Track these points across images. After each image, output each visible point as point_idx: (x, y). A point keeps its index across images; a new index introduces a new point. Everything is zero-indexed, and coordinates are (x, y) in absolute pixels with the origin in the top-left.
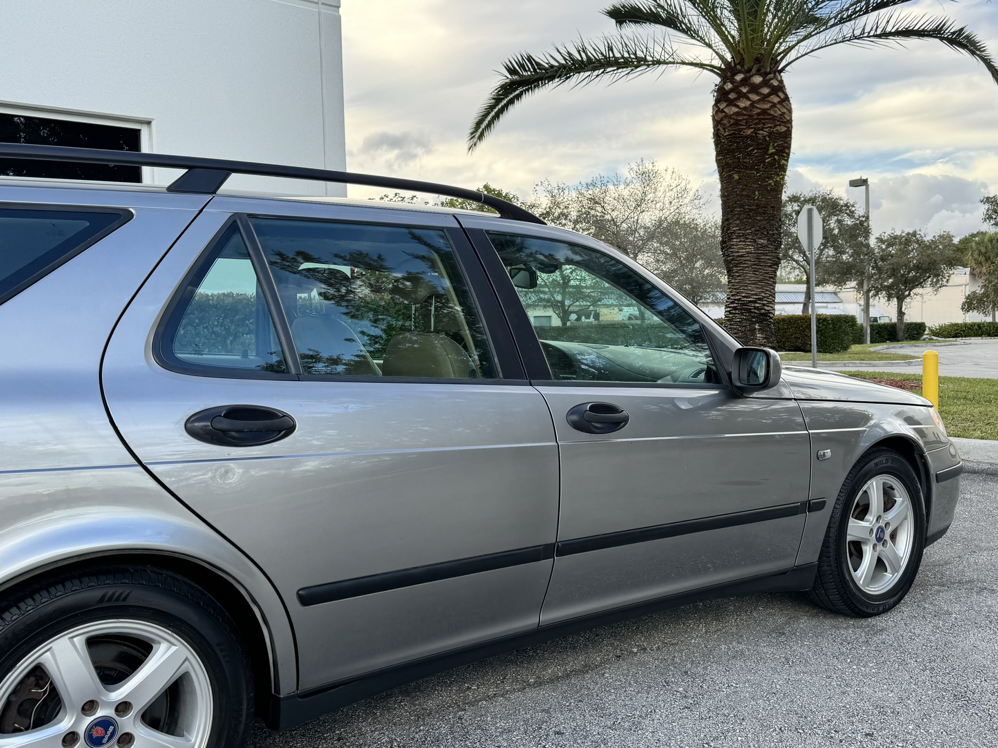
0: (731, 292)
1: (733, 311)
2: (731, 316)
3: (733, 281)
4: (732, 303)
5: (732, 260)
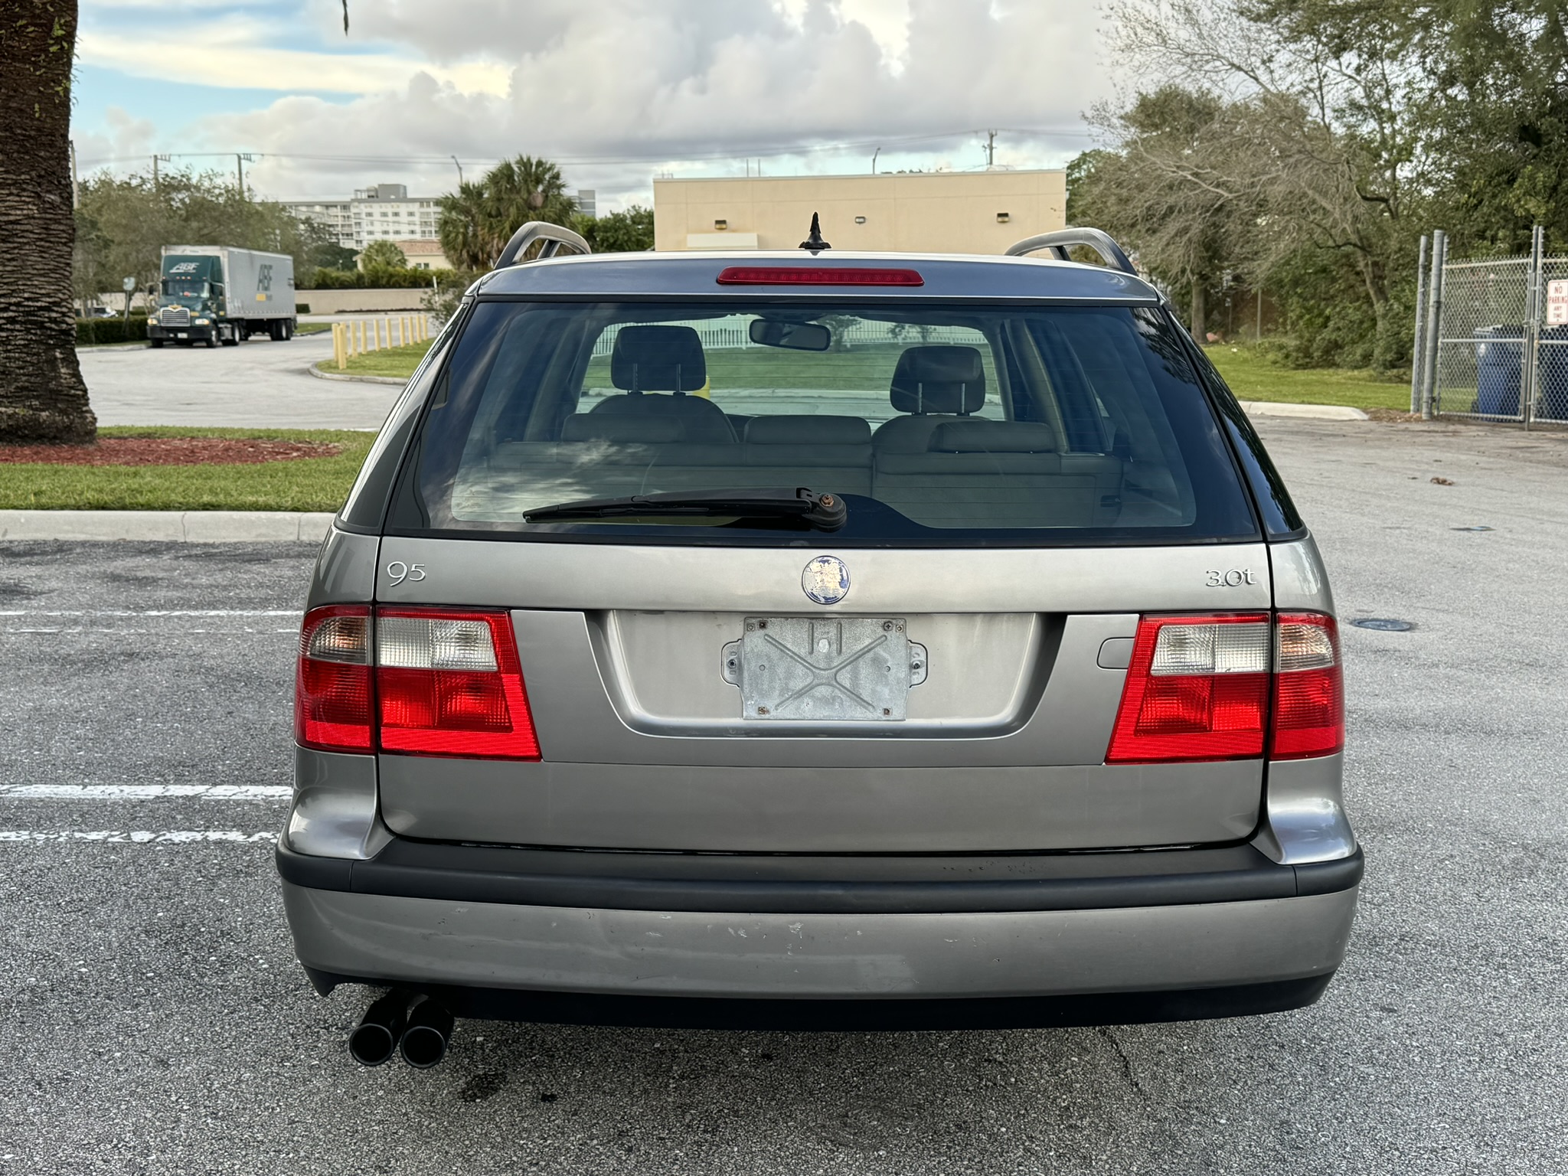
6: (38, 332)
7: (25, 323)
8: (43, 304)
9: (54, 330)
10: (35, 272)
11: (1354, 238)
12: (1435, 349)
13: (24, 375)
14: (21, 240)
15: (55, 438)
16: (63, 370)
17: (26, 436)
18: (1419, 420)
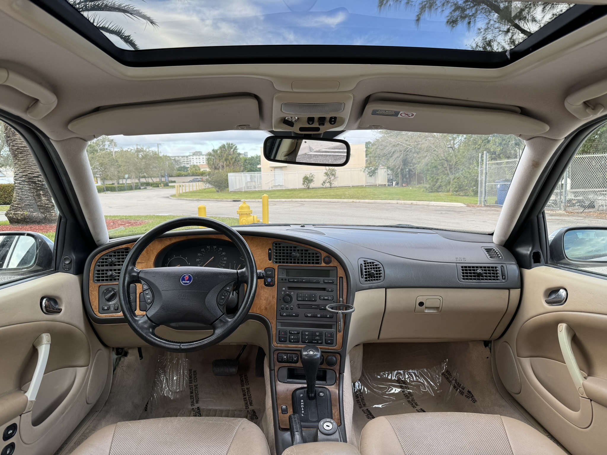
0: (18, 170)
1: (23, 183)
2: (21, 186)
3: (20, 163)
4: (20, 177)
5: (17, 149)
6: (34, 185)
7: (29, 182)
8: (36, 175)
9: (40, 184)
10: (32, 164)
11: (444, 158)
12: (485, 186)
13: (28, 200)
14: (27, 153)
15: (40, 222)
16: (43, 198)
17: (29, 221)
18: (481, 206)
